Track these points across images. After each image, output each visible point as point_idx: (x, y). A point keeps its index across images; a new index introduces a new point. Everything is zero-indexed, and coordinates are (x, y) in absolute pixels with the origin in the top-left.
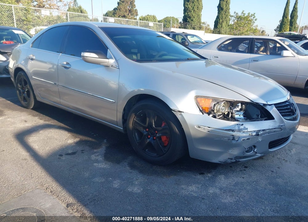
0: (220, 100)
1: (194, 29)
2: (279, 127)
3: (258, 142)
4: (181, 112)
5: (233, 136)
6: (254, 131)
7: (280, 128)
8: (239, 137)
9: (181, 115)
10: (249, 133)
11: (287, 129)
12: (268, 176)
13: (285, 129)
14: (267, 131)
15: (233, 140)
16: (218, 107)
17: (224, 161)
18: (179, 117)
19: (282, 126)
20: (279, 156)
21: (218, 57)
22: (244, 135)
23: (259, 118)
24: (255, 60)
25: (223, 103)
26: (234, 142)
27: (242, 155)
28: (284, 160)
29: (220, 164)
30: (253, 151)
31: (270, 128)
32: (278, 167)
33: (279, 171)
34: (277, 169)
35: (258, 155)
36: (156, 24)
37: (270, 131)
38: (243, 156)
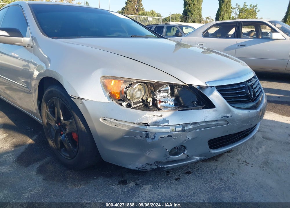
0: (132, 82)
1: (194, 22)
2: (223, 119)
3: (187, 140)
4: (83, 99)
5: (147, 131)
6: (179, 125)
7: (226, 119)
8: (155, 134)
9: (82, 103)
10: (171, 128)
11: (236, 121)
12: (213, 187)
13: (233, 121)
14: (201, 125)
15: (146, 137)
16: (132, 92)
17: (142, 167)
18: (80, 106)
19: (228, 117)
20: (239, 157)
21: (203, 44)
22: (164, 130)
23: (195, 106)
24: (242, 45)
25: (136, 86)
26: (149, 141)
27: (164, 159)
28: (245, 162)
29: (138, 171)
30: (183, 153)
31: (207, 120)
32: (232, 172)
33: (231, 178)
34: (230, 175)
35: (195, 159)
36: (155, 18)
37: (207, 125)
38: (166, 161)
